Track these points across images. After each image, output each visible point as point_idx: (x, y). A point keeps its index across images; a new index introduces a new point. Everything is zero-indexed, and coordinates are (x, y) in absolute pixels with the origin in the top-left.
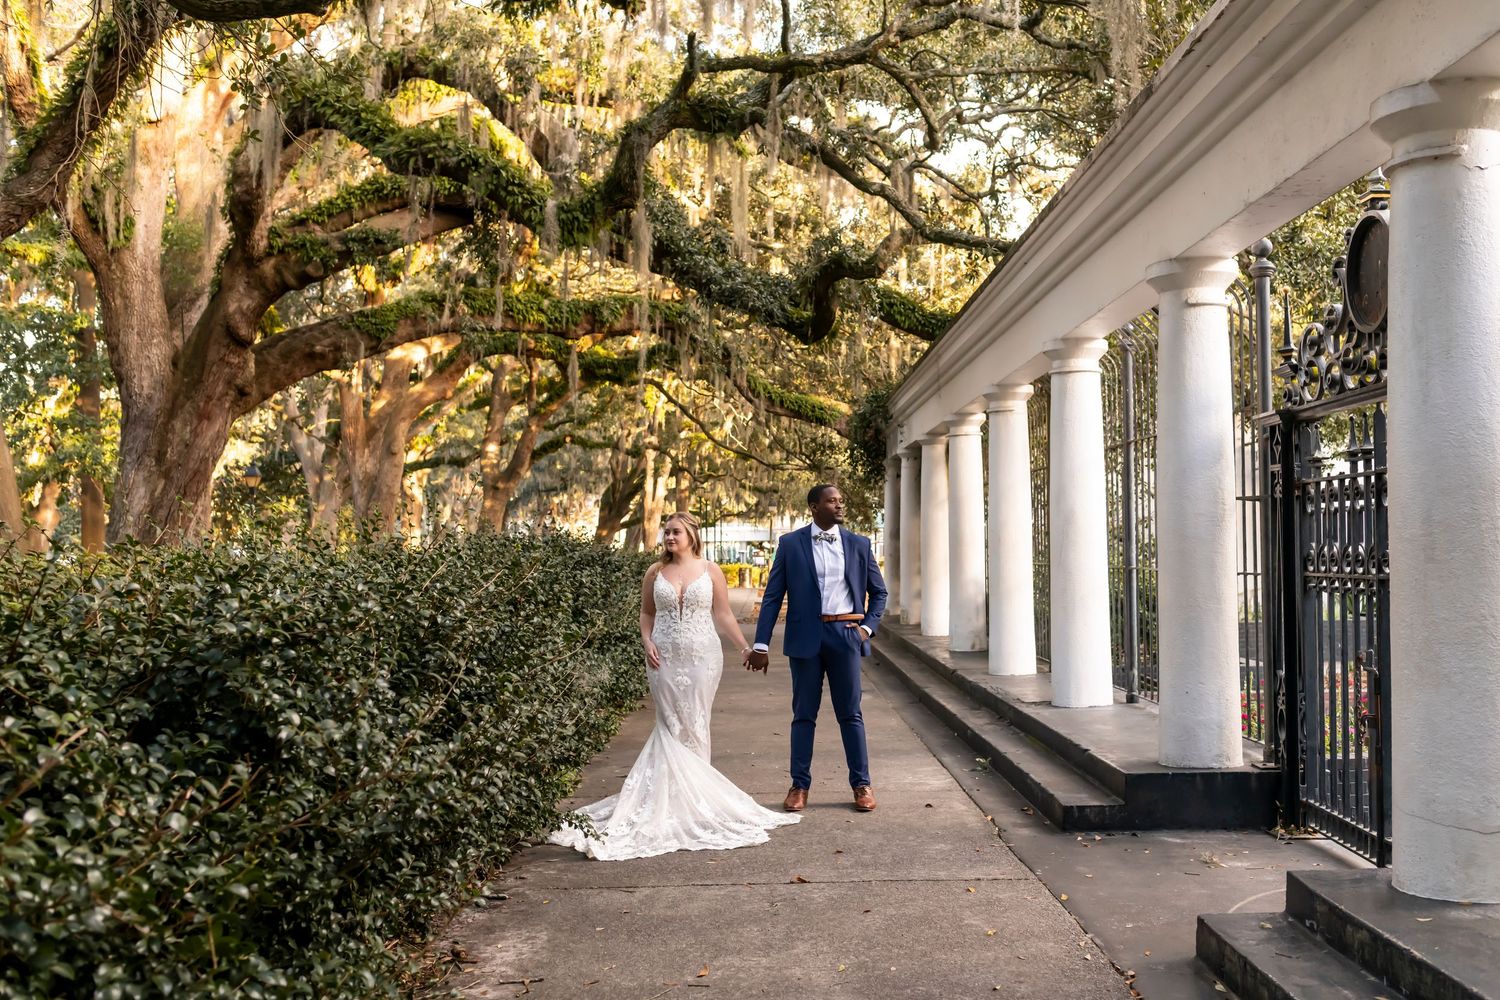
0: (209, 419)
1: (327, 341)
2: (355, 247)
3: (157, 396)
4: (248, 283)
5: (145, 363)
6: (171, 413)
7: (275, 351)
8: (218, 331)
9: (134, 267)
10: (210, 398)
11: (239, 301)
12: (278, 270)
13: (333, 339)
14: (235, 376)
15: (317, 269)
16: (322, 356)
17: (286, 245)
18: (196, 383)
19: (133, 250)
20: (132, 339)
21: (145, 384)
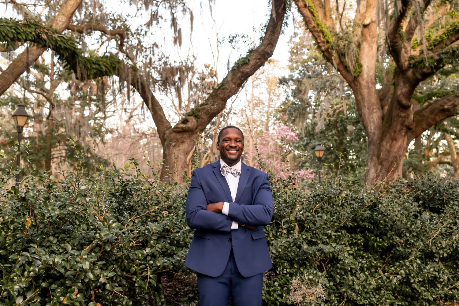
0: (396, 140)
1: (450, 103)
2: (443, 56)
3: (377, 132)
4: (404, 81)
5: (372, 120)
6: (381, 139)
7: (428, 110)
8: (395, 103)
9: (364, 83)
10: (395, 132)
11: (401, 89)
12: (414, 74)
13: (453, 102)
14: (404, 122)
15: (428, 69)
16: (448, 110)
17: (416, 62)
18: (390, 126)
19: (362, 76)
20: (366, 111)
21: (372, 128)
